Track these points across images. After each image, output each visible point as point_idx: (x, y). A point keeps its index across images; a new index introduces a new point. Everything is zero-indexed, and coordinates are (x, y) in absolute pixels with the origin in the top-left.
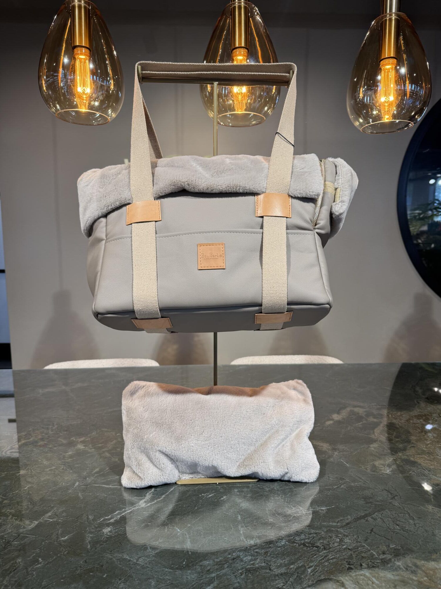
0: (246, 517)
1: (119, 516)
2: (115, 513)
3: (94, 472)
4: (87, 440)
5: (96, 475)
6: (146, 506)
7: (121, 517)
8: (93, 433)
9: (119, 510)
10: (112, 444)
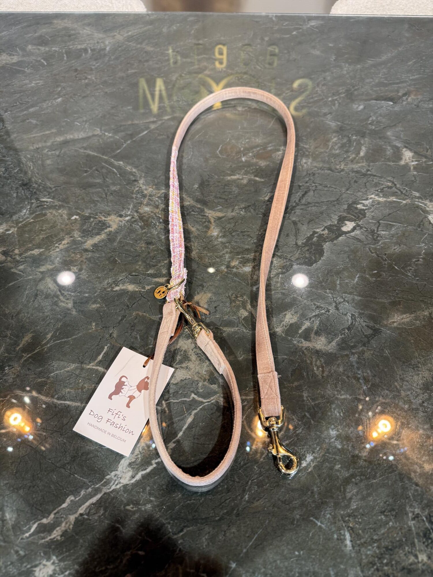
0: (362, 541)
1: (72, 518)
2: (64, 505)
3: (21, 346)
4: (10, 232)
5: (26, 356)
6: (133, 481)
7: (76, 519)
8: (25, 211)
9: (72, 493)
10: (61, 250)
